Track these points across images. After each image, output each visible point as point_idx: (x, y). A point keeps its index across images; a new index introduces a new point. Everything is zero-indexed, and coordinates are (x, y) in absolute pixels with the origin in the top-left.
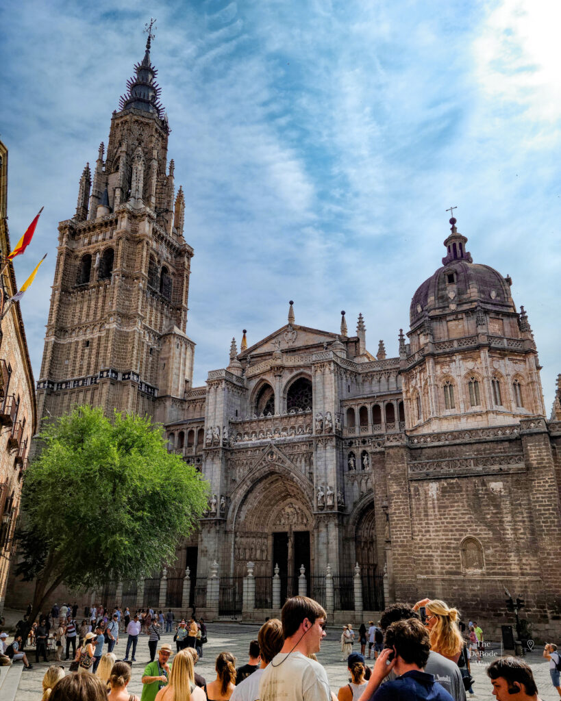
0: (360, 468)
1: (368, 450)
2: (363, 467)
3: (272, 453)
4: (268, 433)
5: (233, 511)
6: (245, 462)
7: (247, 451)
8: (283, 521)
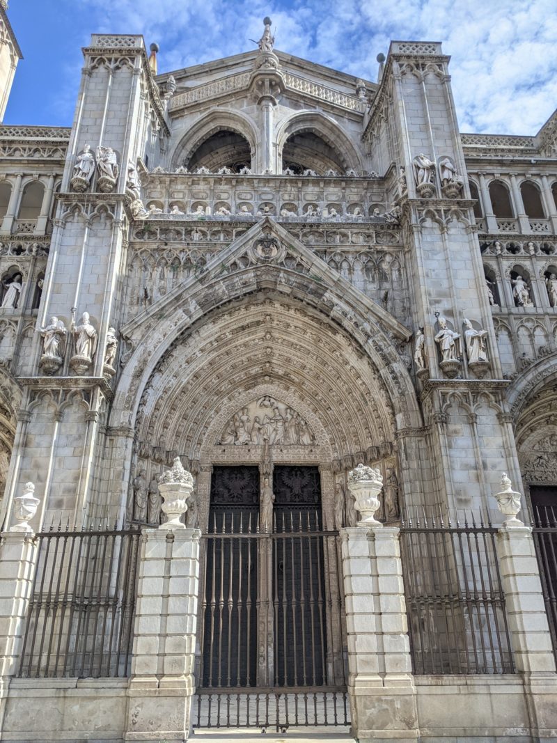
0: (511, 302)
1: (527, 264)
2: (517, 302)
3: (267, 243)
4: (244, 208)
5: (138, 374)
6: (182, 257)
7: (189, 233)
8: (243, 437)
